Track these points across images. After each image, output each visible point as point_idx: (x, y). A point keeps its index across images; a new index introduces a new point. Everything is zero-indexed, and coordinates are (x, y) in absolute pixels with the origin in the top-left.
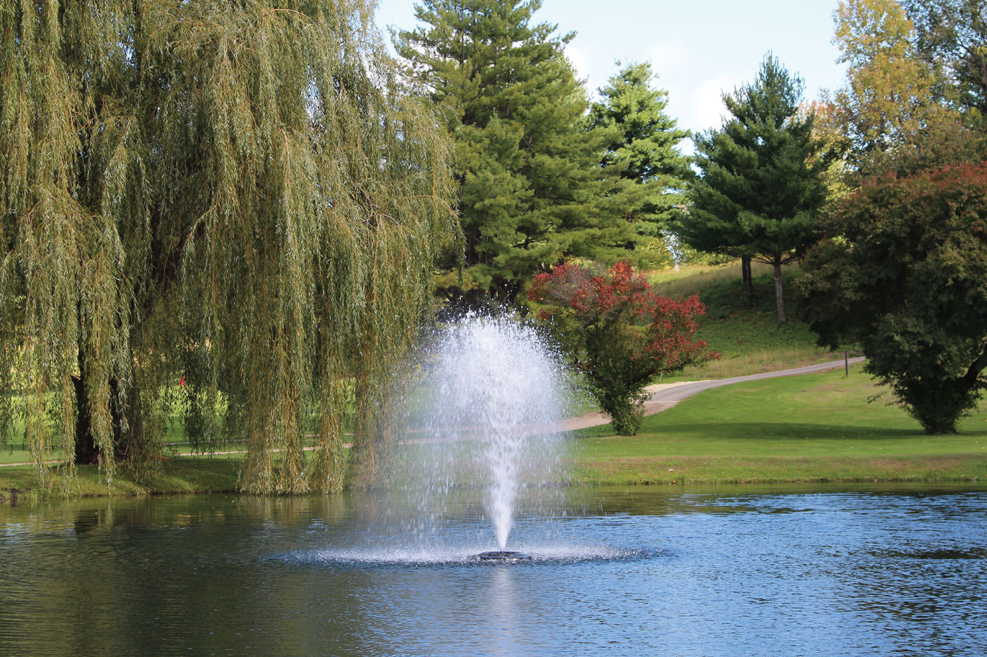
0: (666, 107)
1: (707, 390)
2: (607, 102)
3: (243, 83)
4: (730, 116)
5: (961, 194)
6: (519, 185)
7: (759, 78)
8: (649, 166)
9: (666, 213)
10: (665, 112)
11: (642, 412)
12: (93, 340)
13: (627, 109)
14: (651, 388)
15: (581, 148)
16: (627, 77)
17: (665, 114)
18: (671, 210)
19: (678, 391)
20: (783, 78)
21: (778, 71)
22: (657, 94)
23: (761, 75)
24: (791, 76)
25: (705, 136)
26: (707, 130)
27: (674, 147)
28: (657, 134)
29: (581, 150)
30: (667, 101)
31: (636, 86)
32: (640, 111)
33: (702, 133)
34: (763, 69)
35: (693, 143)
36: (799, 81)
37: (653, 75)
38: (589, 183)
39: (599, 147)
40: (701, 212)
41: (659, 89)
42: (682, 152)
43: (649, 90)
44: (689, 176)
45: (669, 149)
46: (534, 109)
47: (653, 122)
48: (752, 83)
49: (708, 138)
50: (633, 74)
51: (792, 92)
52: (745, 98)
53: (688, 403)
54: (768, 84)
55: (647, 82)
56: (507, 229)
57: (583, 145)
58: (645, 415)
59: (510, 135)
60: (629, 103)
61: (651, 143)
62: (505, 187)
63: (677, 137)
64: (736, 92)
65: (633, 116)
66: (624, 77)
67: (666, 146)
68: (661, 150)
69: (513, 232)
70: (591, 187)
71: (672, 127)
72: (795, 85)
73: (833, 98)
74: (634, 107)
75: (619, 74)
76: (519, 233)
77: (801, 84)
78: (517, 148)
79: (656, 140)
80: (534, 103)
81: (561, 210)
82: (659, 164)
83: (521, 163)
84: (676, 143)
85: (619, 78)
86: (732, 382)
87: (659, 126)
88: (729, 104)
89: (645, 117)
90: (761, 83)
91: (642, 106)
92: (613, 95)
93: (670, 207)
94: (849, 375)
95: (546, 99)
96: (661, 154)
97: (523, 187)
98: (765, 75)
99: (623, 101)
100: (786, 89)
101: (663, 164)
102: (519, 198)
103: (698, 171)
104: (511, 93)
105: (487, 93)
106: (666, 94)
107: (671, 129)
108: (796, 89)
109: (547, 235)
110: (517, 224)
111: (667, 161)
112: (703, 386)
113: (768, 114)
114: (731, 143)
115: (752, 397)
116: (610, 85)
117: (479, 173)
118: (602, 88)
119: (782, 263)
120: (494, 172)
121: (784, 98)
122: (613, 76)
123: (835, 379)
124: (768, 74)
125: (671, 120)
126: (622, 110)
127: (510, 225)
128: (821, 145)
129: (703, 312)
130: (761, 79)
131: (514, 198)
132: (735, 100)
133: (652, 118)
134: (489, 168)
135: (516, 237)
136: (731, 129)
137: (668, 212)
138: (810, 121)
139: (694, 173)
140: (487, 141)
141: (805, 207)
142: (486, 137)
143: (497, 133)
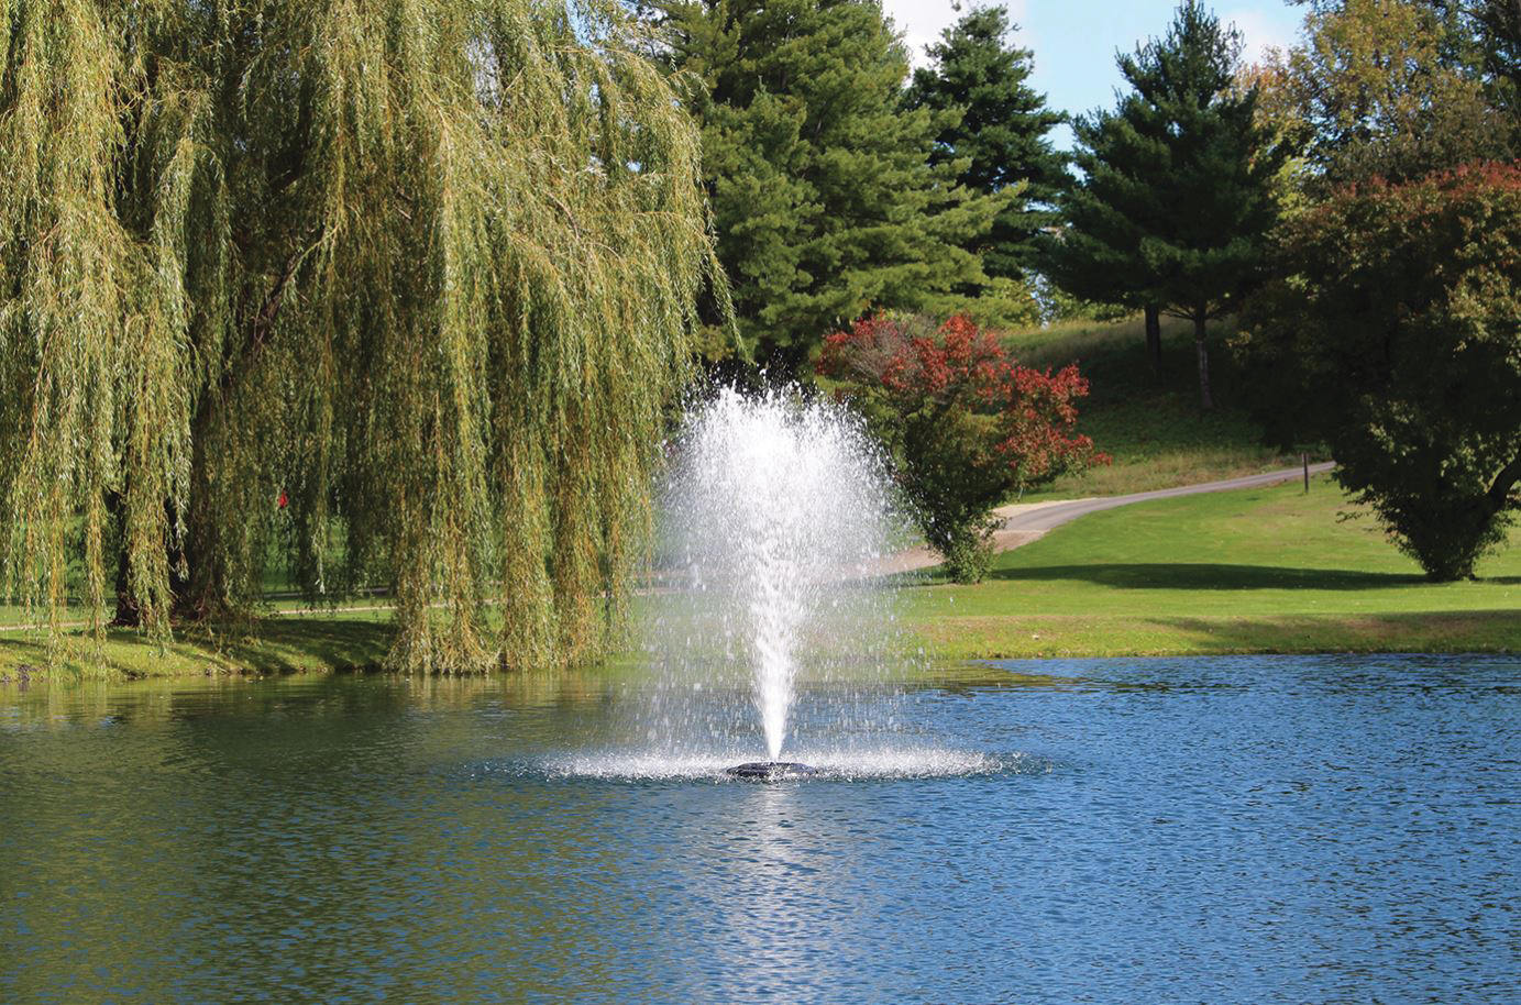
0: (1030, 76)
1: (1092, 514)
2: (938, 68)
4: (1129, 90)
6: (801, 196)
7: (1173, 30)
8: (1004, 168)
9: (1029, 241)
10: (1028, 83)
11: (991, 548)
12: (136, 438)
13: (972, 80)
14: (1006, 510)
16: (971, 29)
17: (1029, 86)
18: (1037, 237)
19: (1046, 516)
20: (1211, 32)
21: (1204, 20)
22: (1017, 56)
23: (1177, 25)
24: (1223, 27)
25: (1089, 120)
26: (1093, 112)
27: (1041, 138)
28: (1016, 117)
29: (898, 140)
30: (1031, 67)
31: (984, 44)
32: (991, 82)
33: (1086, 116)
34: (1179, 16)
35: (1072, 131)
36: (1235, 35)
37: (1010, 26)
38: (909, 193)
39: (925, 135)
40: (1084, 238)
41: (1018, 48)
43: (1003, 49)
44: (1065, 182)
45: (1034, 140)
47: (1012, 100)
48: (1163, 38)
49: (1094, 123)
50: (979, 25)
51: (1225, 52)
52: (1152, 61)
53: (1061, 534)
54: (1186, 39)
55: (1000, 38)
56: (782, 266)
57: (900, 134)
58: (995, 552)
59: (786, 117)
60: (974, 69)
61: (1007, 132)
62: (779, 198)
63: (1048, 121)
64: (1138, 52)
65: (982, 89)
66: (965, 28)
67: (1030, 136)
68: (1022, 142)
69: (792, 269)
70: (911, 199)
71: (1040, 106)
72: (1229, 43)
73: (1285, 60)
74: (982, 77)
75: (958, 25)
76: (800, 271)
77: (1238, 41)
78: (797, 137)
79: (1015, 128)
80: (822, 68)
81: (866, 235)
82: (1020, 163)
83: (805, 161)
84: (1045, 132)
85: (957, 31)
86: (1131, 501)
87: (1019, 104)
88: (1127, 67)
89: (1000, 92)
90: (1176, 39)
91: (994, 73)
92: (946, 55)
93: (1036, 232)
94: (1310, 490)
95: (842, 62)
96: (1022, 149)
97: (807, 200)
98: (1183, 25)
99: (966, 67)
100: (1215, 48)
101: (1026, 164)
102: (801, 216)
103: (1079, 174)
104: (789, 53)
105: (751, 55)
106: (1030, 55)
107: (1036, 110)
108: (1231, 48)
109: (845, 274)
110: (799, 257)
111: (1030, 159)
112: (1087, 506)
113: (1188, 87)
114: (1130, 132)
115: (1160, 524)
116: (943, 41)
117: (737, 178)
118: (932, 47)
119: (1207, 317)
120: (760, 175)
121: (1213, 61)
122: (947, 27)
123: (1288, 497)
124: (1187, 25)
125: (1037, 95)
126: (964, 81)
127: (787, 259)
128: (1269, 134)
129: (1084, 392)
130: (1177, 32)
131: (792, 217)
132: (1137, 64)
133: (1009, 94)
134: (752, 170)
135: (795, 278)
136: (1130, 110)
137: (1032, 240)
138: (1252, 97)
139: (1073, 177)
140: (750, 127)
141: (1244, 231)
142: (749, 121)
143: (766, 114)
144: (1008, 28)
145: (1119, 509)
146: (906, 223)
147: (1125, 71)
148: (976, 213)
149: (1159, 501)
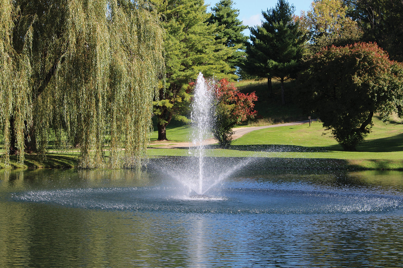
0: (238, 16)
1: (254, 131)
2: (214, 13)
3: (81, 2)
4: (265, 20)
5: (360, 55)
6: (182, 46)
7: (277, 5)
8: (231, 40)
9: (237, 59)
10: (238, 18)
11: (231, 139)
12: (18, 104)
13: (222, 16)
14: (234, 129)
15: (207, 32)
16: (223, 4)
17: (238, 19)
18: (239, 58)
19: (243, 131)
20: (287, 6)
21: (285, 3)
22: (235, 11)
23: (278, 4)
24: (290, 5)
25: (254, 28)
26: (256, 26)
27: (241, 32)
28: (234, 27)
29: (207, 33)
30: (239, 14)
31: (226, 7)
32: (228, 17)
33: (254, 27)
34: (279, 2)
35: (250, 31)
36: (293, 7)
37: (233, 3)
38: (210, 46)
39: (214, 31)
40: (252, 59)
41: (236, 9)
42: (244, 34)
43: (231, 9)
44: (247, 44)
45: (239, 33)
46: (189, 15)
47: (233, 22)
48: (274, 8)
49: (256, 29)
50: (225, 2)
51: (290, 12)
52: (271, 13)
53: (247, 136)
54: (280, 8)
55: (231, 6)
56: (177, 64)
57: (208, 31)
58: (232, 140)
59: (179, 26)
60: (223, 14)
61: (232, 31)
62: (177, 47)
63: (242, 28)
64: (268, 11)
65: (225, 19)
66: (222, 3)
67: (238, 32)
68: (236, 33)
69: (179, 65)
70: (210, 48)
71: (241, 24)
72: (291, 9)
73: (306, 14)
74: (225, 16)
75: (220, 2)
76: (181, 66)
77: (294, 9)
78: (182, 31)
79: (234, 29)
80: (188, 13)
81: (198, 57)
82: (235, 39)
83: (183, 37)
84: (241, 31)
85: (220, 4)
86: (264, 128)
87: (235, 23)
88: (265, 15)
89: (230, 20)
90: (278, 8)
91: (228, 15)
92: (217, 10)
93: (239, 57)
94: (311, 126)
95: (194, 12)
96: (236, 35)
97: (184, 47)
98: (280, 4)
99: (221, 13)
100: (288, 10)
101: (237, 39)
102: (182, 52)
103: (251, 42)
104: (179, 9)
105: (170, 9)
106: (238, 11)
107: (240, 25)
108: (292, 10)
109: (193, 67)
110: (181, 62)
111: (238, 38)
112: (252, 129)
113: (281, 20)
114: (265, 32)
115: (272, 134)
116: (216, 7)
117: (166, 41)
118: (213, 8)
119: (284, 81)
120: (172, 41)
121: (287, 14)
122: (217, 3)
123: (305, 128)
124: (281, 4)
125: (240, 21)
126: (220, 17)
127: (178, 62)
128: (301, 33)
129: (256, 100)
130: (278, 6)
131: (180, 52)
132: (267, 14)
133: (232, 21)
134: (170, 39)
135: (180, 67)
136: (265, 26)
137: (238, 59)
138: (297, 23)
139: (249, 43)
140: (170, 28)
141: (294, 58)
142: (169, 27)
143: (174, 25)
144: (233, 4)
145: (261, 130)
146: (209, 54)
147: (264, 16)
148: (227, 52)
149: (271, 128)
